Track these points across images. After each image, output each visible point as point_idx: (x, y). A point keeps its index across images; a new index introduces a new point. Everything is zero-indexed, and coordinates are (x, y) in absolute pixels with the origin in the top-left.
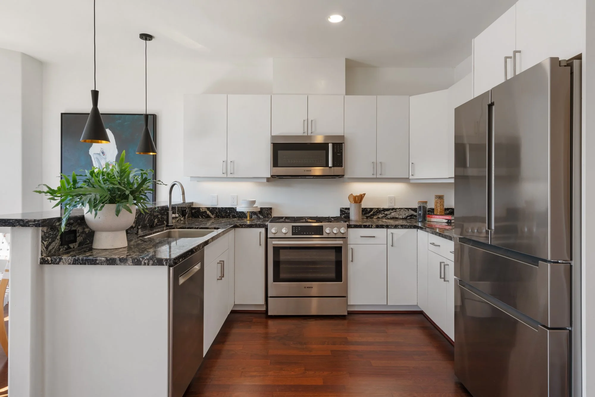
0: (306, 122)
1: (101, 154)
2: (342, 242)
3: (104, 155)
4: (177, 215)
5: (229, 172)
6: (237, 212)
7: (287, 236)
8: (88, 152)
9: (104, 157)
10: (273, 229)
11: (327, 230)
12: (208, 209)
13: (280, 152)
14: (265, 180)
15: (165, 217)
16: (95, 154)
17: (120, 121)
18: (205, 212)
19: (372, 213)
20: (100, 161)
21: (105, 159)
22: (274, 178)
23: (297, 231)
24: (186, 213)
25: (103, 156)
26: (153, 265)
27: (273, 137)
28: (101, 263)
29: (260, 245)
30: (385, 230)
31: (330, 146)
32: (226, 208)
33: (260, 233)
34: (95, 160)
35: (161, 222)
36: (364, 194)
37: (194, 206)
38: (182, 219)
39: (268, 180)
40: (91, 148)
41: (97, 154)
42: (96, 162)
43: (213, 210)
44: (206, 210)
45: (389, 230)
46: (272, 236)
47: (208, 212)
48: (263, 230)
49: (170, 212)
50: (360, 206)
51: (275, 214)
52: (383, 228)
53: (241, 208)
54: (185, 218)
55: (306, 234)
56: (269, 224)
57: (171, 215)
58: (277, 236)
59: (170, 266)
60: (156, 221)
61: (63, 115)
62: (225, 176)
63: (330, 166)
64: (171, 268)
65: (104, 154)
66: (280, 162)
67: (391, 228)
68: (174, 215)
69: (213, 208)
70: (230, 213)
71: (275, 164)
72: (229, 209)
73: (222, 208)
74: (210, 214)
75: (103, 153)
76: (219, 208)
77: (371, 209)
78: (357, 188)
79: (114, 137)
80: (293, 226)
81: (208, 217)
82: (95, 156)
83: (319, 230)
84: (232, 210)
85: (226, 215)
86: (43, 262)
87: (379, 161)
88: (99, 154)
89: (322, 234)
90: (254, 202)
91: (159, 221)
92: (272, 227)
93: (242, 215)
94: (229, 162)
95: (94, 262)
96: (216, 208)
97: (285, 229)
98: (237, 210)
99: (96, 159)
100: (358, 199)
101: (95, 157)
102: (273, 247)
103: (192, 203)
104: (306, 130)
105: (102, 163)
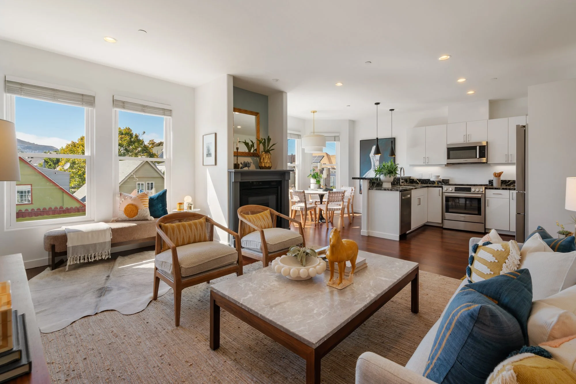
0: (465, 136)
2: (481, 196)
4: (403, 181)
5: (426, 162)
6: (431, 181)
7: (452, 192)
10: (445, 188)
11: (473, 190)
12: (418, 179)
13: (451, 152)
14: (444, 166)
15: (399, 182)
17: (381, 142)
18: (416, 181)
19: (509, 183)
21: (375, 158)
22: (448, 164)
23: (457, 190)
24: (407, 181)
26: (396, 191)
27: (447, 145)
28: (383, 190)
29: (439, 195)
30: (508, 191)
31: (478, 148)
32: (426, 179)
33: (439, 190)
35: (397, 183)
36: (502, 172)
37: (411, 178)
38: (406, 183)
39: (446, 165)
43: (420, 180)
44: (417, 180)
45: (510, 191)
46: (445, 191)
47: (418, 181)
48: (441, 189)
49: (401, 179)
50: (499, 179)
51: (450, 183)
52: (507, 190)
53: (432, 179)
54: (407, 183)
55: (462, 191)
56: (444, 186)
57: (401, 181)
58: (447, 191)
59: (400, 192)
60: (395, 182)
61: (361, 141)
62: (424, 164)
63: (478, 157)
64: (400, 193)
66: (451, 156)
67: (512, 190)
68: (402, 181)
69: (420, 179)
70: (428, 182)
71: (449, 158)
72: (428, 180)
73: (424, 179)
74: (418, 182)
76: (423, 179)
77: (509, 181)
78: (499, 169)
80: (455, 187)
81: (418, 183)
82: (372, 157)
83: (469, 190)
84: (429, 180)
85: (426, 183)
86: (369, 189)
87: (510, 154)
89: (471, 192)
90: (439, 176)
91: (396, 183)
92: (445, 187)
93: (433, 182)
94: (426, 157)
95: (381, 190)
96: (421, 179)
97: (451, 188)
98: (431, 180)
100: (498, 175)
102: (446, 197)
103: (411, 177)
104: (465, 140)
105: (375, 160)
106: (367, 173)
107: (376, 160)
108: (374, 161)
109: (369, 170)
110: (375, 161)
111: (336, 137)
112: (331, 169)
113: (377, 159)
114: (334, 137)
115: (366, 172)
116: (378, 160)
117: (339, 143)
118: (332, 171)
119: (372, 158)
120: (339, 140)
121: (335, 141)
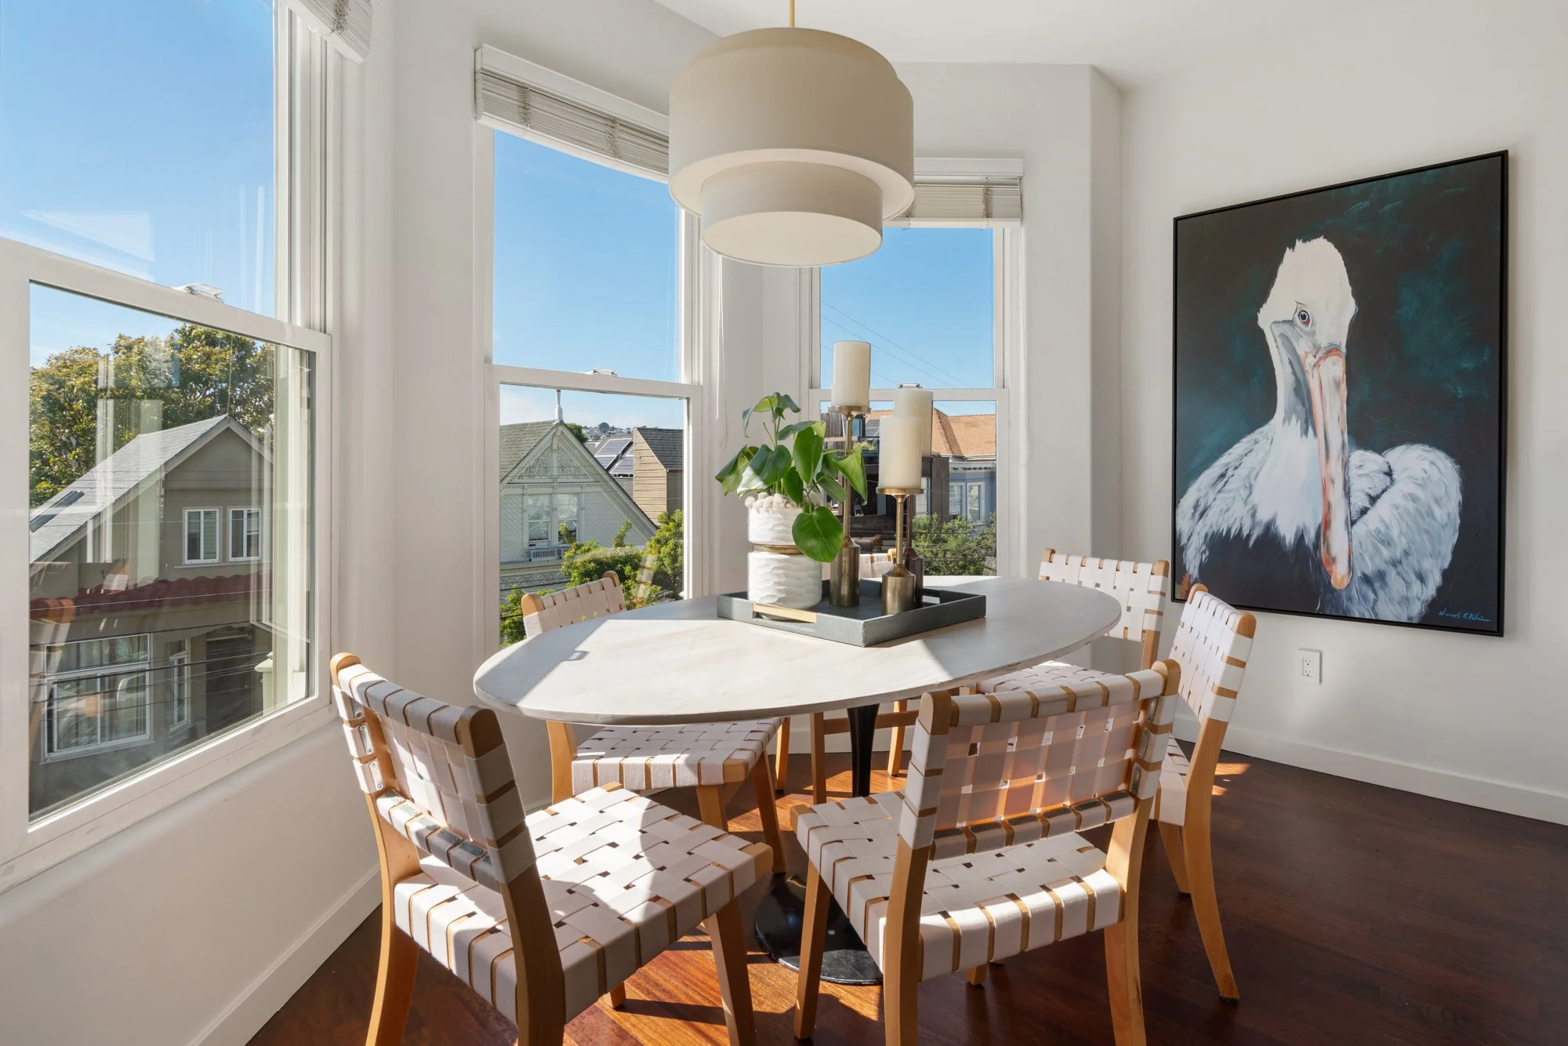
1: (1298, 321)
3: (1307, 323)
8: (1256, 319)
9: (1308, 329)
16: (1276, 322)
17: (1366, 204)
20: (1295, 343)
21: (1312, 334)
25: (1302, 326)
34: (1275, 341)
40: (1264, 305)
41: (1284, 322)
42: (1282, 349)
61: (1179, 222)
65: (1309, 320)
75: (1303, 317)
79: (1343, 259)
82: (1278, 330)
88: (1291, 322)
99: (1279, 341)
101: (1277, 334)
105: (1303, 347)
106: (1238, 449)
107: (1317, 348)
108: (1296, 363)
109: (1251, 431)
110: (1310, 361)
111: (995, 189)
112: (950, 461)
113: (1323, 342)
114: (980, 189)
115: (1230, 446)
116: (1332, 350)
117: (1023, 231)
118: (956, 466)
119: (1282, 335)
120: (1019, 213)
121: (988, 215)
